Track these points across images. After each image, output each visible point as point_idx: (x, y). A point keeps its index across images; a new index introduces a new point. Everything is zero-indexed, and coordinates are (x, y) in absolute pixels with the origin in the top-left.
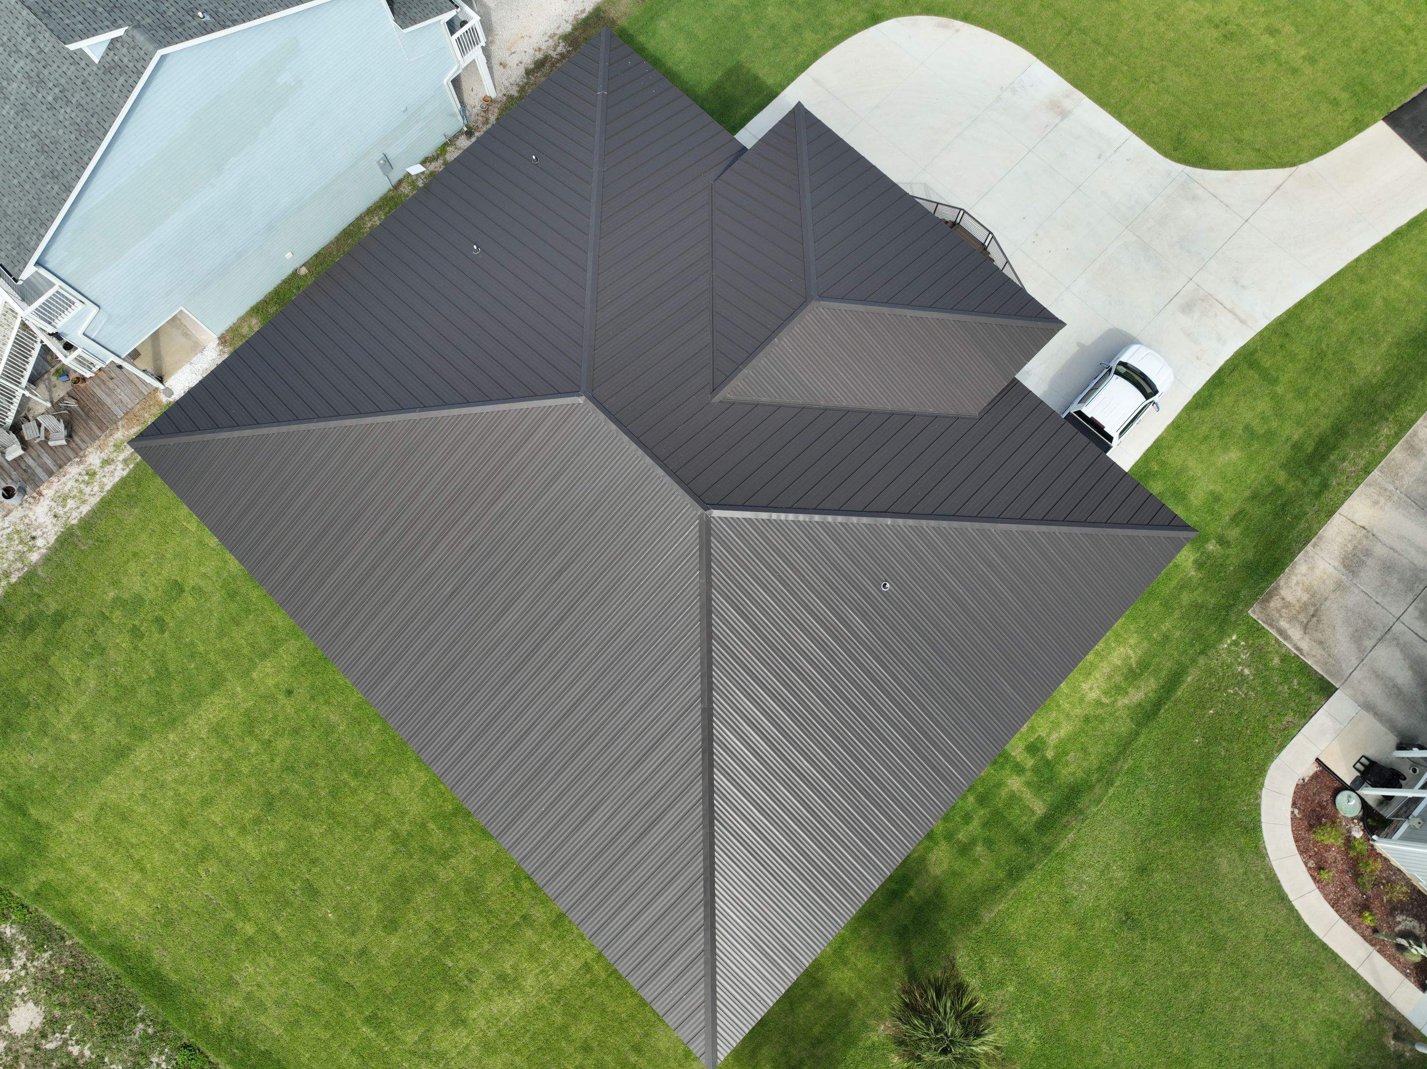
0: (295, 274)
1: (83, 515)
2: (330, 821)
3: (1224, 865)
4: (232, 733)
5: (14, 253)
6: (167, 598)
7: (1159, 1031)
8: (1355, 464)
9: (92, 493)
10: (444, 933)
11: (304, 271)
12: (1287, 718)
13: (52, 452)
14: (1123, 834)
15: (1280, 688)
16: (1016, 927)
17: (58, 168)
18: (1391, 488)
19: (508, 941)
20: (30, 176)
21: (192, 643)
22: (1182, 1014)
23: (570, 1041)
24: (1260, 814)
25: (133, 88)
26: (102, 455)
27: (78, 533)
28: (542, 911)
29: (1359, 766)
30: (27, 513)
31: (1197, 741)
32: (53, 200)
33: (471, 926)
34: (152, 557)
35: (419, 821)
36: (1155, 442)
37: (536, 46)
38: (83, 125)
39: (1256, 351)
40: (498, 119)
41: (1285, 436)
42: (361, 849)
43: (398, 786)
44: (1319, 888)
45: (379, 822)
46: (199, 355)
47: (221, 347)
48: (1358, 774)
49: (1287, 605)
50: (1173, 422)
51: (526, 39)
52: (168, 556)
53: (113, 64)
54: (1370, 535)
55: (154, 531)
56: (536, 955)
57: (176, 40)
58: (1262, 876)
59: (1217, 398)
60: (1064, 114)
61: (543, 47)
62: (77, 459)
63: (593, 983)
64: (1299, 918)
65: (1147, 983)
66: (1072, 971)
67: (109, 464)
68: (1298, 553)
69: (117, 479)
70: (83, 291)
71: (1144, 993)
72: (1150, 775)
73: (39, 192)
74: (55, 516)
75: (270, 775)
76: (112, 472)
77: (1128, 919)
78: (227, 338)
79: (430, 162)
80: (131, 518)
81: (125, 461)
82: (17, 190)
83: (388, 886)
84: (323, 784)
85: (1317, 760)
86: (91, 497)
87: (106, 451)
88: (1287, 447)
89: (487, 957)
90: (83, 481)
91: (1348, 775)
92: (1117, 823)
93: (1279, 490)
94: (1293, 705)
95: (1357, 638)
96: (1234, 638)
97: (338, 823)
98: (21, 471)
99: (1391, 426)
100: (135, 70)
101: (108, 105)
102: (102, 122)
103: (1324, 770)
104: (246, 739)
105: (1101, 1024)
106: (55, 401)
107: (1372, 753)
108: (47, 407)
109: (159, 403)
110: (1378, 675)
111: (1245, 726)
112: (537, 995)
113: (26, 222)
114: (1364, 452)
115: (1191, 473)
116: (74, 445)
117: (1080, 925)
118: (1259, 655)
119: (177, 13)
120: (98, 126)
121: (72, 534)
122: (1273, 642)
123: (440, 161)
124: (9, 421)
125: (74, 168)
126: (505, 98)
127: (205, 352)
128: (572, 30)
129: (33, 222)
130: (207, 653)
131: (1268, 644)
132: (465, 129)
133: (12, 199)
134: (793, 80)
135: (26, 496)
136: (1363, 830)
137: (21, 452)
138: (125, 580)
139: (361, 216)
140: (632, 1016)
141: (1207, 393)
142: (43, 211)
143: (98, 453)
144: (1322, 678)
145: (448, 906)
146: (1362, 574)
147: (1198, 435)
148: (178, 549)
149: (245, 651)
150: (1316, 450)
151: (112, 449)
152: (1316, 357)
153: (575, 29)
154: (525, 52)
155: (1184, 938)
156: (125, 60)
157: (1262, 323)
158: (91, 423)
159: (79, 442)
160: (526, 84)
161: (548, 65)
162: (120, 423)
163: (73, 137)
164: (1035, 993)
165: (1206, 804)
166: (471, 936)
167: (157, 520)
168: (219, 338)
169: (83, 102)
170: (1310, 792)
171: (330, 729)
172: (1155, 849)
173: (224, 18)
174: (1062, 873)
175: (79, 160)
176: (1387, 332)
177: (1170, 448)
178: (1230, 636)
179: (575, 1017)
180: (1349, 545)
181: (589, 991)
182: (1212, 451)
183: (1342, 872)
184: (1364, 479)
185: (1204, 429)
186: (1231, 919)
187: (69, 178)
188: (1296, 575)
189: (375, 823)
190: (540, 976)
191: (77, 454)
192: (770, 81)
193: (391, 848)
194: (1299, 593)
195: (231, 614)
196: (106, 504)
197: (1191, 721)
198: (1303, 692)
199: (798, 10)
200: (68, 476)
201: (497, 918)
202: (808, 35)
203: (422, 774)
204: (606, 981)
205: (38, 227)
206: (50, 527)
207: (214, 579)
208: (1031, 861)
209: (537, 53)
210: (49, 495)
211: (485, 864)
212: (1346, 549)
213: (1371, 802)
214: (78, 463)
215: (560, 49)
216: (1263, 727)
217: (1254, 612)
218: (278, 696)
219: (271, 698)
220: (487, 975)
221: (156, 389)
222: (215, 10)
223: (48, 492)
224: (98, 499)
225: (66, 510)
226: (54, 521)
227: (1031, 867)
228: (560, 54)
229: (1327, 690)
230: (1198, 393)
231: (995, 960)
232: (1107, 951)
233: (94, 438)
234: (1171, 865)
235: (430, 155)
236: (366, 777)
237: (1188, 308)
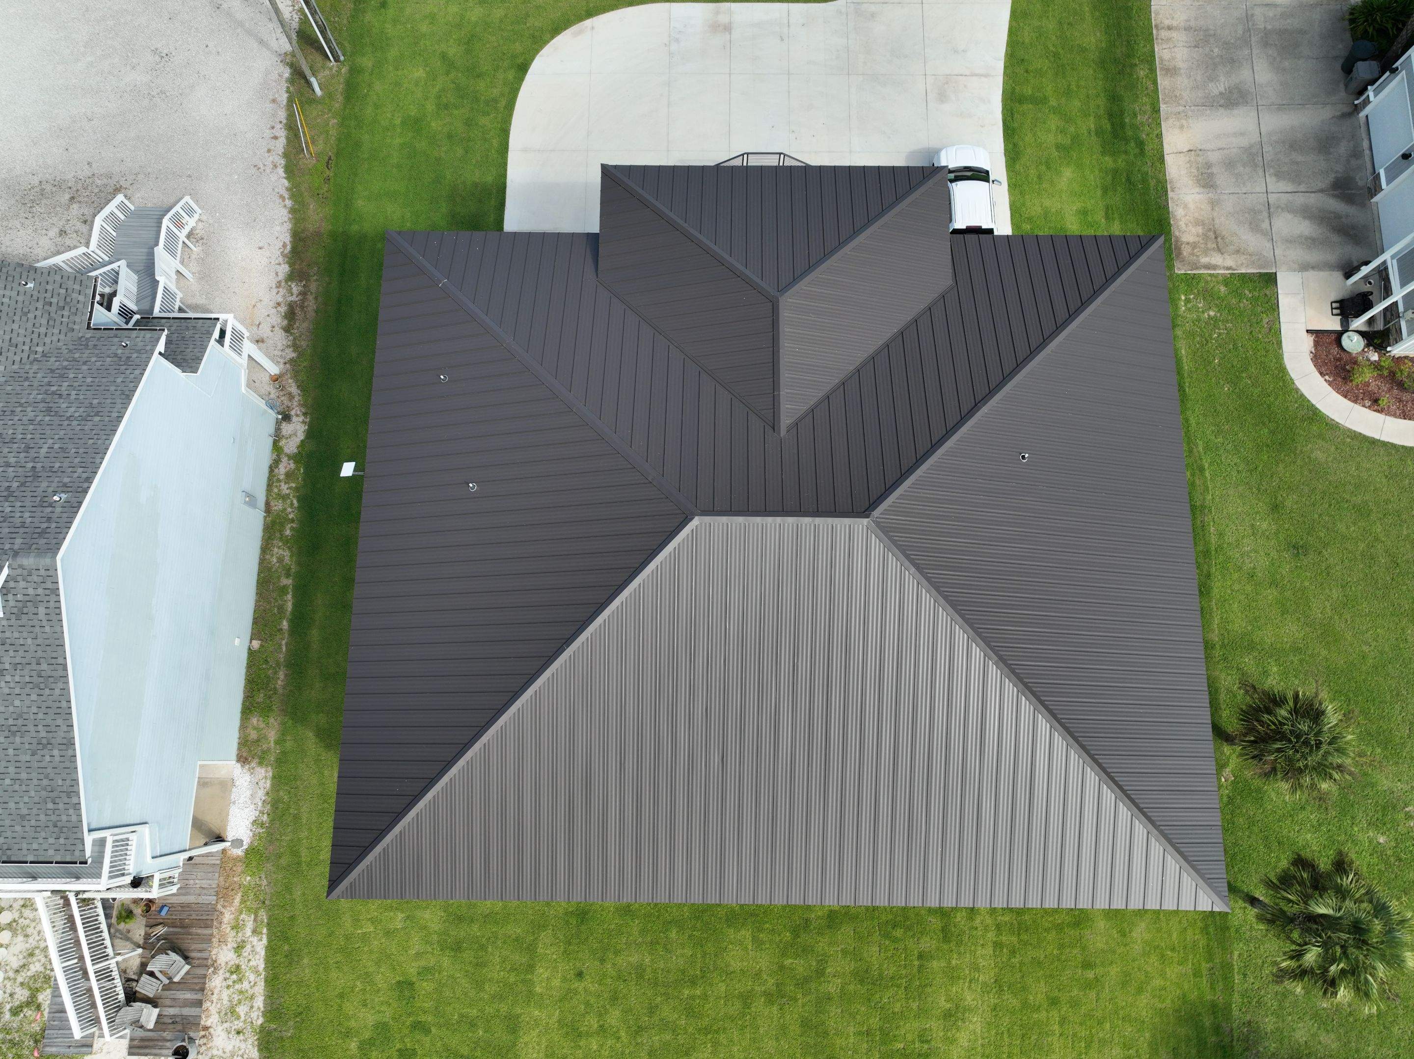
0: (251, 653)
1: (262, 1009)
2: (709, 1037)
3: (1319, 455)
4: (565, 1051)
5: (62, 841)
6: (404, 1002)
7: (1386, 604)
8: (1145, 112)
9: (252, 984)
10: (874, 1028)
11: (256, 644)
12: (1265, 320)
13: (181, 986)
14: (1241, 496)
15: (1242, 305)
16: (1239, 624)
17: (43, 734)
18: (1181, 108)
19: (925, 986)
20: (18, 764)
21: (462, 1016)
22: (1388, 579)
23: (1038, 1009)
24: (1308, 401)
25: (59, 608)
26: (230, 946)
27: (273, 1026)
28: (928, 939)
29: (1335, 311)
30: (210, 1055)
31: (1226, 389)
32: (62, 765)
33: (889, 1003)
34: (358, 983)
35: (775, 968)
36: (1011, 209)
37: (272, 304)
38: (36, 679)
39: (1014, 89)
40: (298, 387)
41: (1085, 131)
42: (753, 1033)
43: (735, 960)
44: (1386, 415)
45: (746, 999)
46: (234, 790)
47: (247, 767)
48: (1340, 317)
49: (1194, 245)
50: (1009, 185)
51: (258, 305)
52: (371, 970)
53: (20, 605)
54: (1198, 152)
55: (337, 963)
56: (955, 974)
57: (61, 536)
58: (1349, 440)
59: (1021, 143)
60: (728, 28)
61: (280, 300)
62: (211, 970)
63: (1013, 952)
64: (1394, 446)
65: (1349, 580)
66: (1298, 619)
67: (243, 947)
68: (1168, 204)
69: (263, 953)
70: (128, 822)
71: (1353, 588)
72: (1220, 440)
73: (40, 771)
74: (238, 1033)
75: (627, 1051)
76: (253, 951)
77: (1298, 549)
78: (245, 754)
79: (277, 467)
80: (307, 971)
81: (255, 932)
82: (16, 787)
83: (800, 1040)
84: (676, 1016)
85: (1307, 331)
86: (254, 988)
87: (230, 940)
88: (1094, 138)
89: (922, 1013)
90: (234, 982)
91: (1333, 324)
92: (1231, 492)
93: (1115, 172)
94: (1259, 309)
95: (1255, 227)
96: (1183, 298)
97: (717, 1032)
98: (171, 1026)
99: (1142, 67)
100: (48, 592)
101: (47, 642)
102: (53, 661)
103: (1318, 334)
104: (581, 1044)
105: (1349, 636)
106: (141, 942)
107: (1335, 296)
108: (139, 955)
109: (237, 859)
110: (1290, 241)
111: (1245, 350)
112: (983, 1002)
113: (50, 805)
114: (1142, 99)
115: (1053, 210)
116: (197, 962)
117: (1274, 583)
118: (1208, 295)
119: (33, 515)
120: (52, 667)
121: (269, 1033)
122: (1209, 278)
123: (285, 459)
124: (122, 996)
125: (59, 722)
126: (288, 366)
127: (237, 783)
128: (290, 267)
129: (57, 800)
130: (482, 1011)
131: (1207, 282)
132: (280, 417)
133: (17, 799)
134: (506, 164)
135: (197, 1041)
136: (1375, 351)
137: (156, 1011)
138: (353, 1023)
139: (260, 559)
140: (1061, 947)
141: (1011, 146)
142: (60, 782)
143: (224, 947)
144: (1261, 275)
145: (858, 1007)
146: (1218, 183)
147: (1033, 179)
148: (374, 956)
149: (512, 979)
150: (1113, 124)
151: (233, 933)
152: (1055, 61)
153: (291, 265)
154: (268, 316)
155: (1341, 527)
156: (31, 591)
157: (1000, 65)
158: (194, 930)
159: (199, 955)
160: (295, 339)
161: (298, 311)
162: (219, 907)
163: (34, 697)
164: (1291, 657)
165: (1272, 426)
166: (896, 1010)
167: (332, 952)
168: (238, 761)
169: (18, 660)
170: (1323, 357)
171: (640, 971)
172: (1270, 486)
173: (76, 485)
174: (1231, 560)
175: (59, 711)
176: (1080, 5)
177: (1024, 205)
178: (1180, 299)
179: (1024, 989)
180: (1193, 171)
181: (1015, 961)
182: (1052, 182)
183: (1389, 390)
184: (1159, 117)
185: (1033, 172)
186: (1357, 486)
187: (63, 735)
188: (1181, 220)
189: (745, 1003)
190: (973, 985)
191: (206, 966)
192: (489, 179)
193: (775, 1009)
194: (1194, 230)
195: (471, 963)
196: (273, 982)
197: (1211, 379)
198: (1257, 295)
199: (456, 108)
200: (216, 991)
201: (901, 978)
202: (484, 121)
203: (743, 932)
204: (1019, 942)
205: (66, 800)
206: (243, 1046)
207: (430, 950)
208: (1205, 572)
209: (279, 309)
210: (216, 1021)
211: (854, 948)
212: (1193, 175)
213: (1364, 329)
214: (214, 973)
215: (295, 290)
216: (1257, 341)
217: (1179, 269)
218: (573, 987)
219: (567, 995)
220: (935, 1026)
221: (224, 851)
222: (61, 484)
223: (212, 1018)
224: (263, 984)
225: (243, 1018)
226: (241, 1037)
227: (1209, 576)
228: (300, 294)
229: (1270, 279)
230: (1005, 150)
231: (1247, 660)
232: (1307, 584)
233: (208, 940)
234: (1289, 487)
235: (271, 462)
236: (702, 977)
237: (942, 97)
